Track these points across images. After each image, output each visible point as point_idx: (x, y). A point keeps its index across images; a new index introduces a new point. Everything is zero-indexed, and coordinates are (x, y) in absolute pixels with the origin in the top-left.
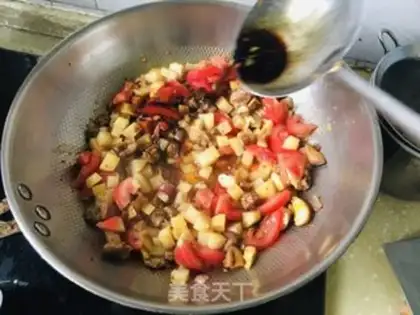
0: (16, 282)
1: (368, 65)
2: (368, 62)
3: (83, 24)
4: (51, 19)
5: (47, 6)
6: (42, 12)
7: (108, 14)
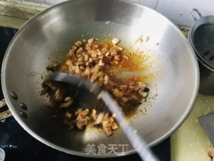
0: (11, 146)
1: (185, 28)
2: (185, 26)
3: (39, 11)
4: (21, 9)
5: (19, 2)
6: (17, 5)
7: (52, 5)
